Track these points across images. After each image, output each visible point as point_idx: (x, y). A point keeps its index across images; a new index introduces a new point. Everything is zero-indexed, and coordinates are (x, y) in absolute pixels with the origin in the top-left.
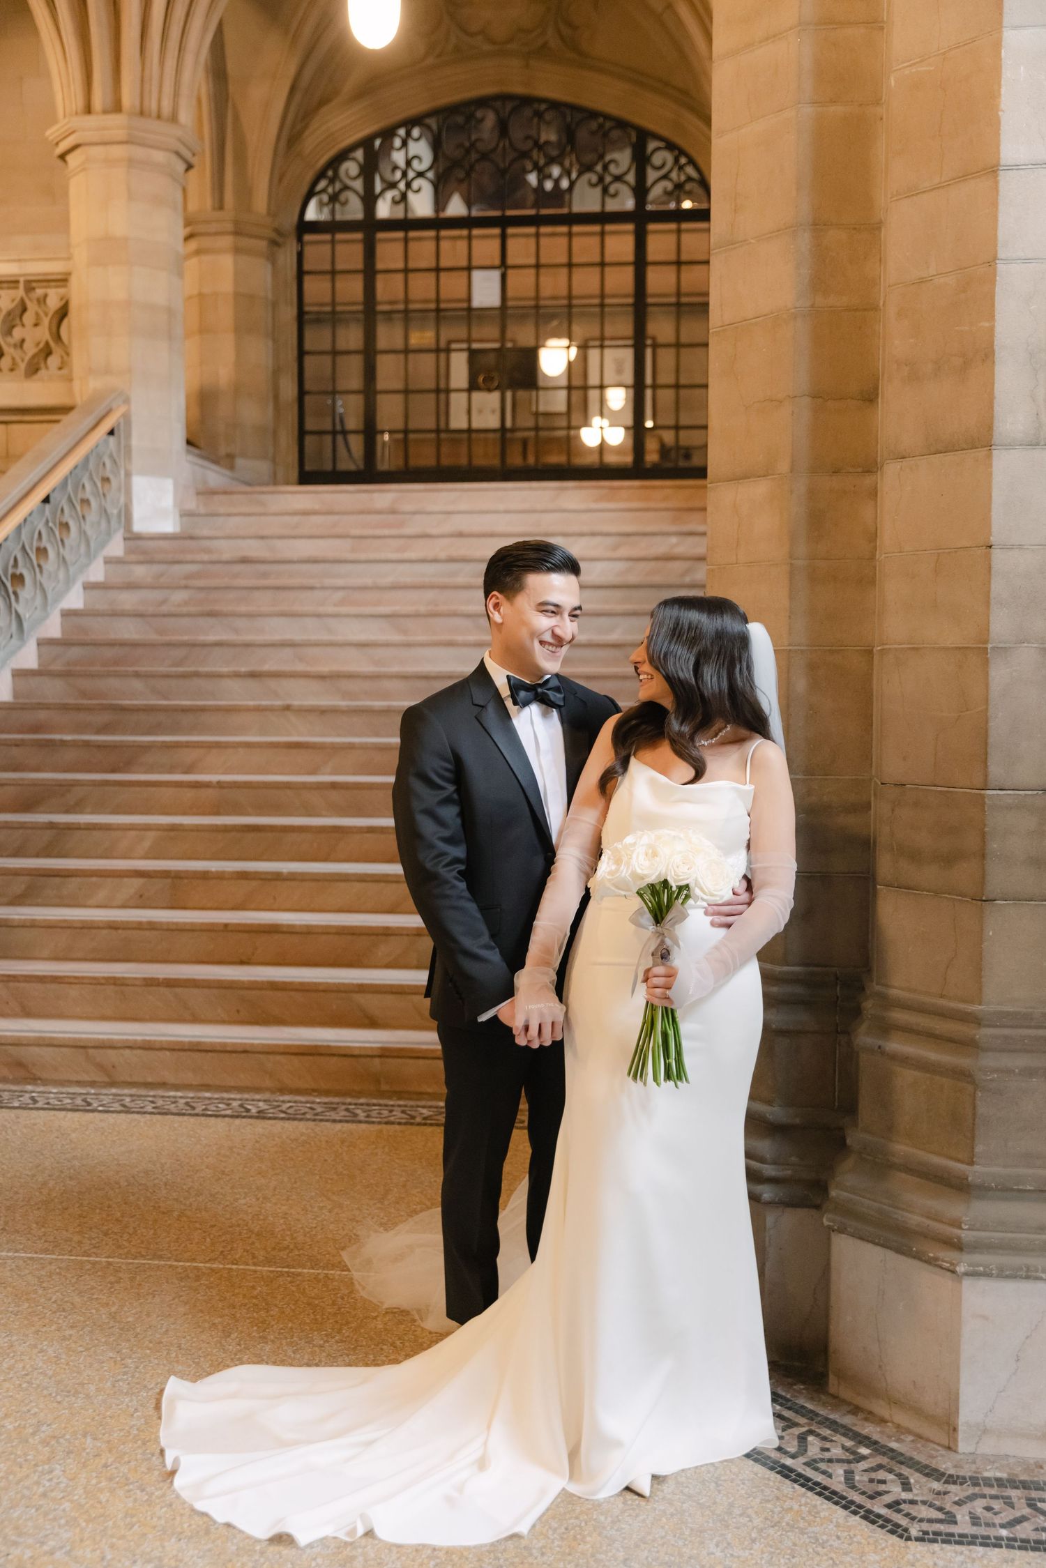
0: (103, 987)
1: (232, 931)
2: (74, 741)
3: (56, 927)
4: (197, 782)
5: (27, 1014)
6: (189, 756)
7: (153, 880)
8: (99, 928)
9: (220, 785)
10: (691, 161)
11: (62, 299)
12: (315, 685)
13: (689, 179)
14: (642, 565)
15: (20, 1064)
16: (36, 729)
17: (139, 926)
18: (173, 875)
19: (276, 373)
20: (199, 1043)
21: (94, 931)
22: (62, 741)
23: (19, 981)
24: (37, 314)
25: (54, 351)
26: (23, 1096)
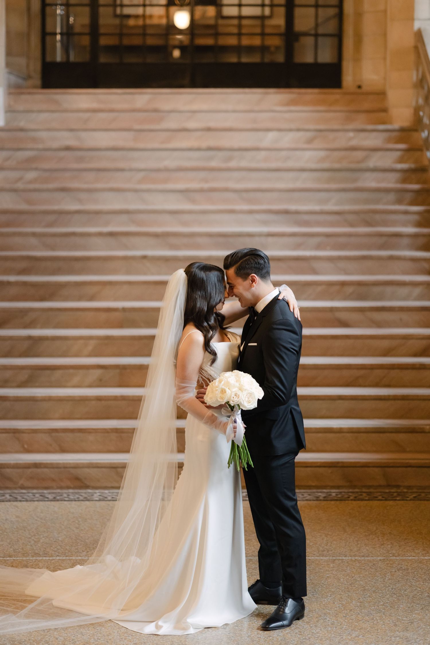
0: (109, 434)
3: (64, 400)
5: (63, 451)
6: (92, 290)
7: (108, 370)
8: (91, 400)
9: (124, 310)
14: (336, 154)
15: (77, 479)
17: (116, 398)
18: (121, 367)
22: (8, 282)
23: (58, 432)
26: (92, 495)
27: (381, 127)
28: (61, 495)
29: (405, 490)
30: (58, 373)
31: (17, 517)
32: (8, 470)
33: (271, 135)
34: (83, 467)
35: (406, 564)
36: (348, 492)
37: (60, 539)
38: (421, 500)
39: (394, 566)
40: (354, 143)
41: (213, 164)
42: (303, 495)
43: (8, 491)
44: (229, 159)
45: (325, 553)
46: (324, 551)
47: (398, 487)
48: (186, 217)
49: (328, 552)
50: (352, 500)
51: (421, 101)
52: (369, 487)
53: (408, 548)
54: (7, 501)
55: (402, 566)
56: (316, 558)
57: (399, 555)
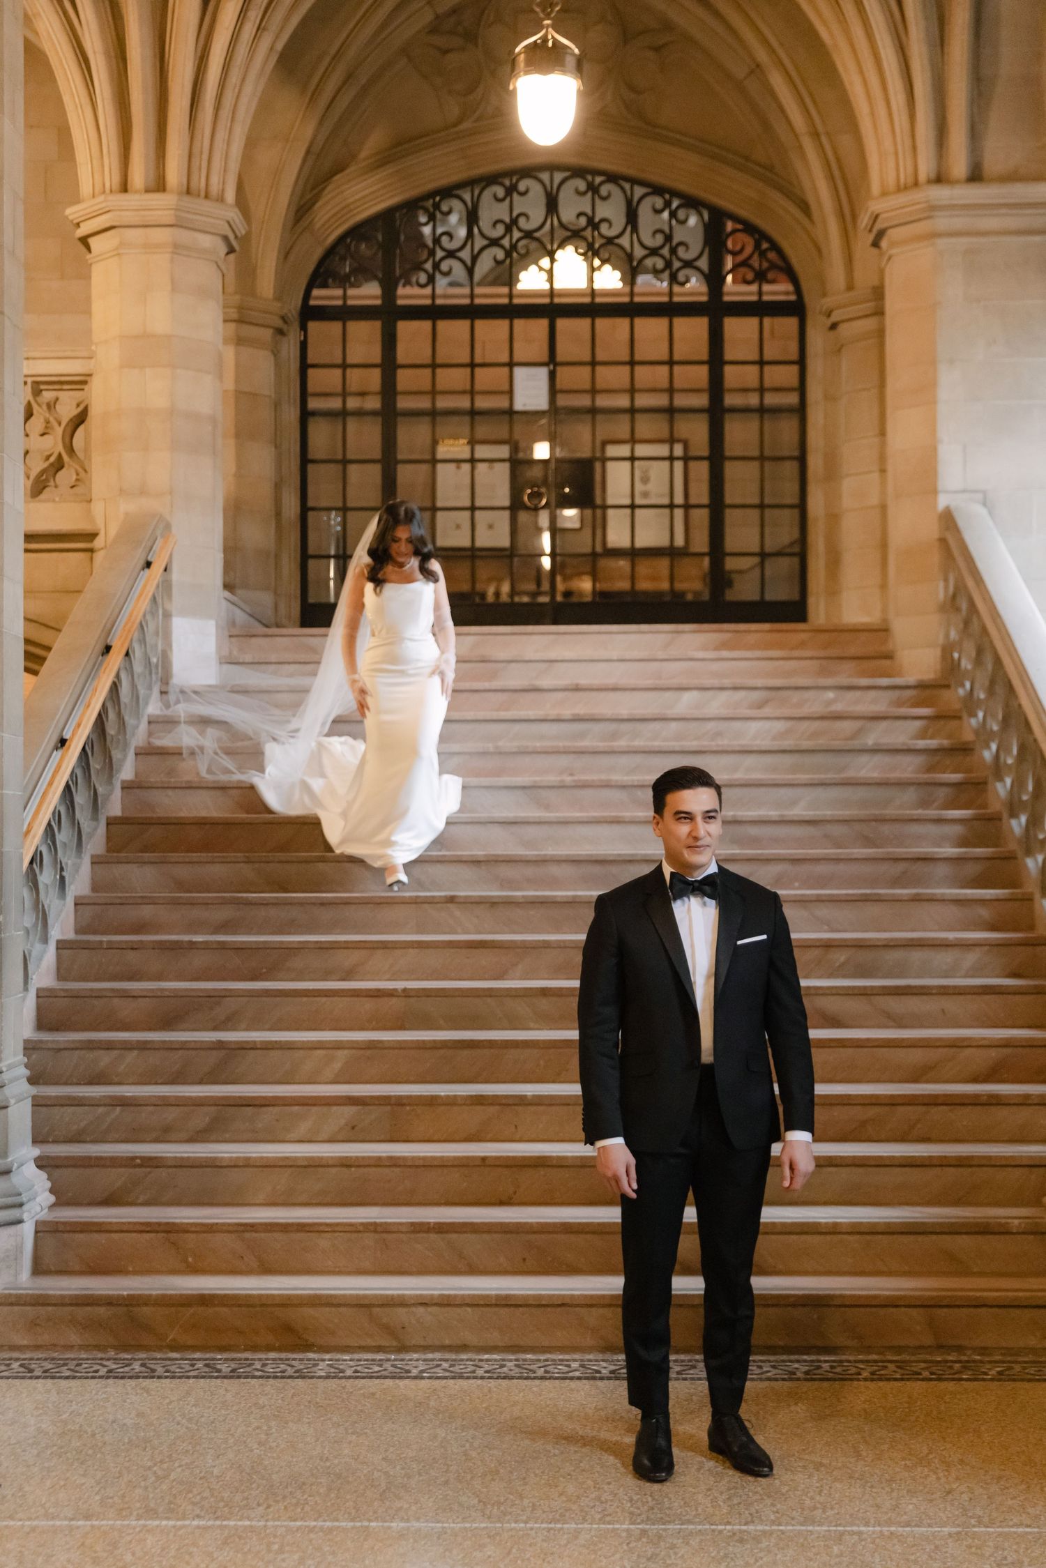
0: (360, 1235)
1: (490, 1166)
2: (206, 942)
3: (275, 1166)
4: (378, 990)
5: (266, 1269)
6: (348, 959)
7: (367, 1108)
8: (328, 1166)
9: (406, 993)
10: (775, 247)
11: (78, 405)
12: (466, 872)
13: (773, 266)
14: (805, 724)
15: (288, 1328)
16: (139, 928)
17: (378, 1162)
18: (393, 1101)
19: (278, 487)
20: (507, 1297)
21: (321, 1170)
22: (191, 942)
23: (256, 1232)
24: (48, 422)
25: (66, 465)
26: (318, 1365)
27: (884, 681)
28: (250, 1365)
29: (979, 1358)
30: (270, 1113)
31: (140, 1415)
32: (145, 1309)
33: (688, 698)
34: (301, 1305)
35: (1015, 1547)
36: (856, 1362)
37: (216, 1471)
38: (1014, 1380)
39: (987, 1554)
40: (838, 707)
41: (586, 743)
42: (760, 1367)
43: (143, 1355)
44: (614, 736)
45: (818, 1512)
46: (815, 1508)
47: (960, 1349)
48: (531, 831)
49: (824, 1512)
50: (866, 1379)
51: (953, 635)
52: (899, 1349)
53: (1010, 1502)
54: (130, 1378)
55: (1006, 1553)
56: (798, 1528)
57: (991, 1523)
